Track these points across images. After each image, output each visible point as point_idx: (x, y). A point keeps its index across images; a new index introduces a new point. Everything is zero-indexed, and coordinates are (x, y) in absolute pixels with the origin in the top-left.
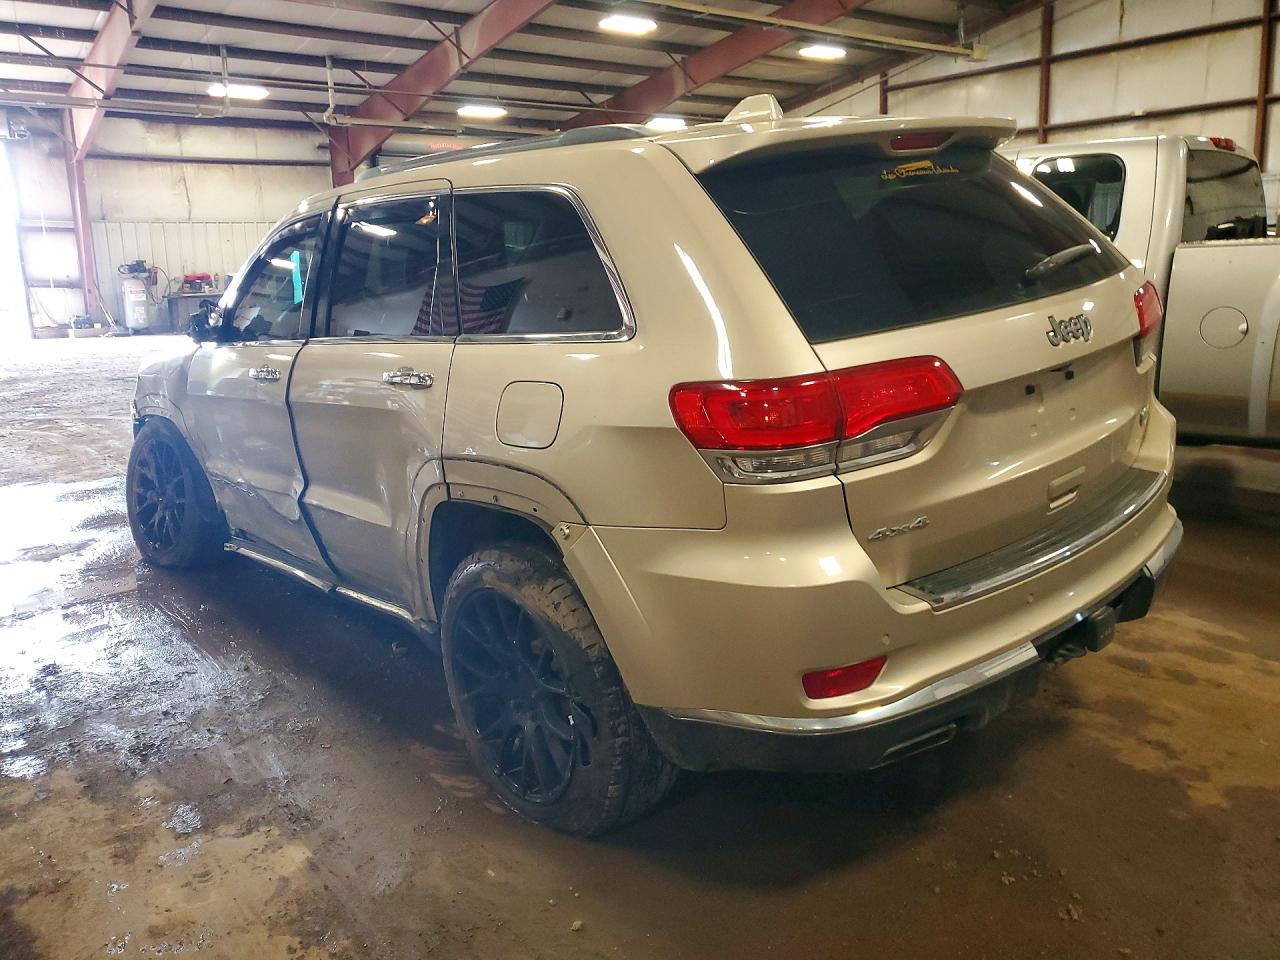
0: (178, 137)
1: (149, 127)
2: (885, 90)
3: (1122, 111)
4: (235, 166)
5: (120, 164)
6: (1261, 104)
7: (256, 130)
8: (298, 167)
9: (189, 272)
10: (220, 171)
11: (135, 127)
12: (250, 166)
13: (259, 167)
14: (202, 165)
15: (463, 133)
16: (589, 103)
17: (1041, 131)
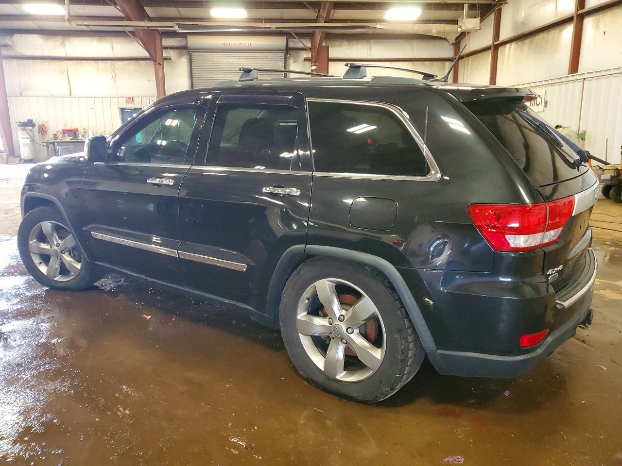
0: (63, 44)
1: (46, 39)
4: (99, 62)
5: (31, 61)
7: (113, 38)
8: (141, 62)
9: (69, 128)
10: (89, 66)
11: (36, 39)
12: (109, 62)
13: (115, 62)
14: (79, 62)
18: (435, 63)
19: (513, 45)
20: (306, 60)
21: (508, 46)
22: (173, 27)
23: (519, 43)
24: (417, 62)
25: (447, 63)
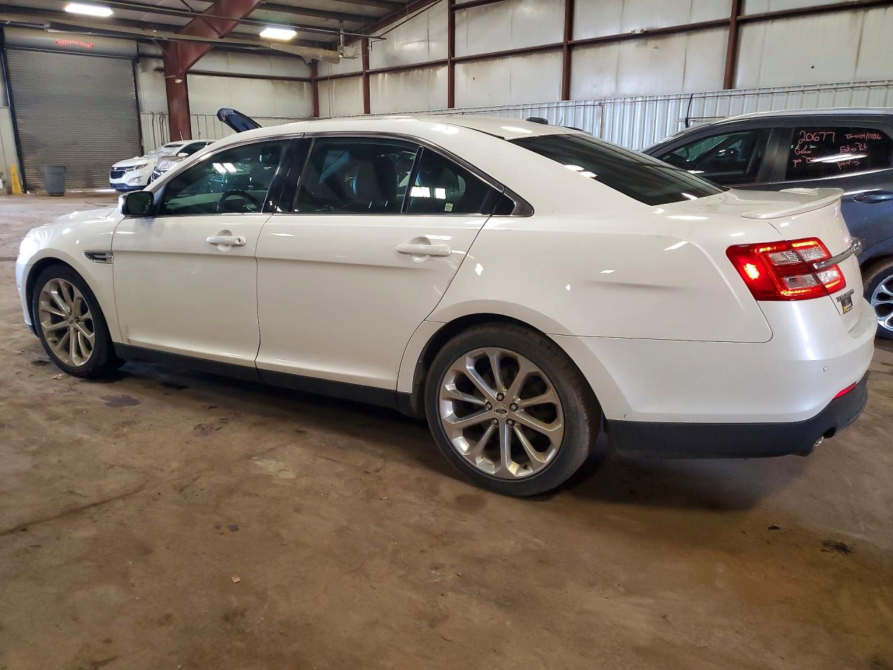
2: (453, 9)
3: (628, 31)
6: (733, 24)
15: (52, 27)
16: (185, 7)
17: (565, 48)
18: (293, 82)
19: (386, 75)
20: (158, 70)
21: (380, 75)
22: (43, 25)
23: (393, 75)
24: (277, 81)
25: (305, 83)
